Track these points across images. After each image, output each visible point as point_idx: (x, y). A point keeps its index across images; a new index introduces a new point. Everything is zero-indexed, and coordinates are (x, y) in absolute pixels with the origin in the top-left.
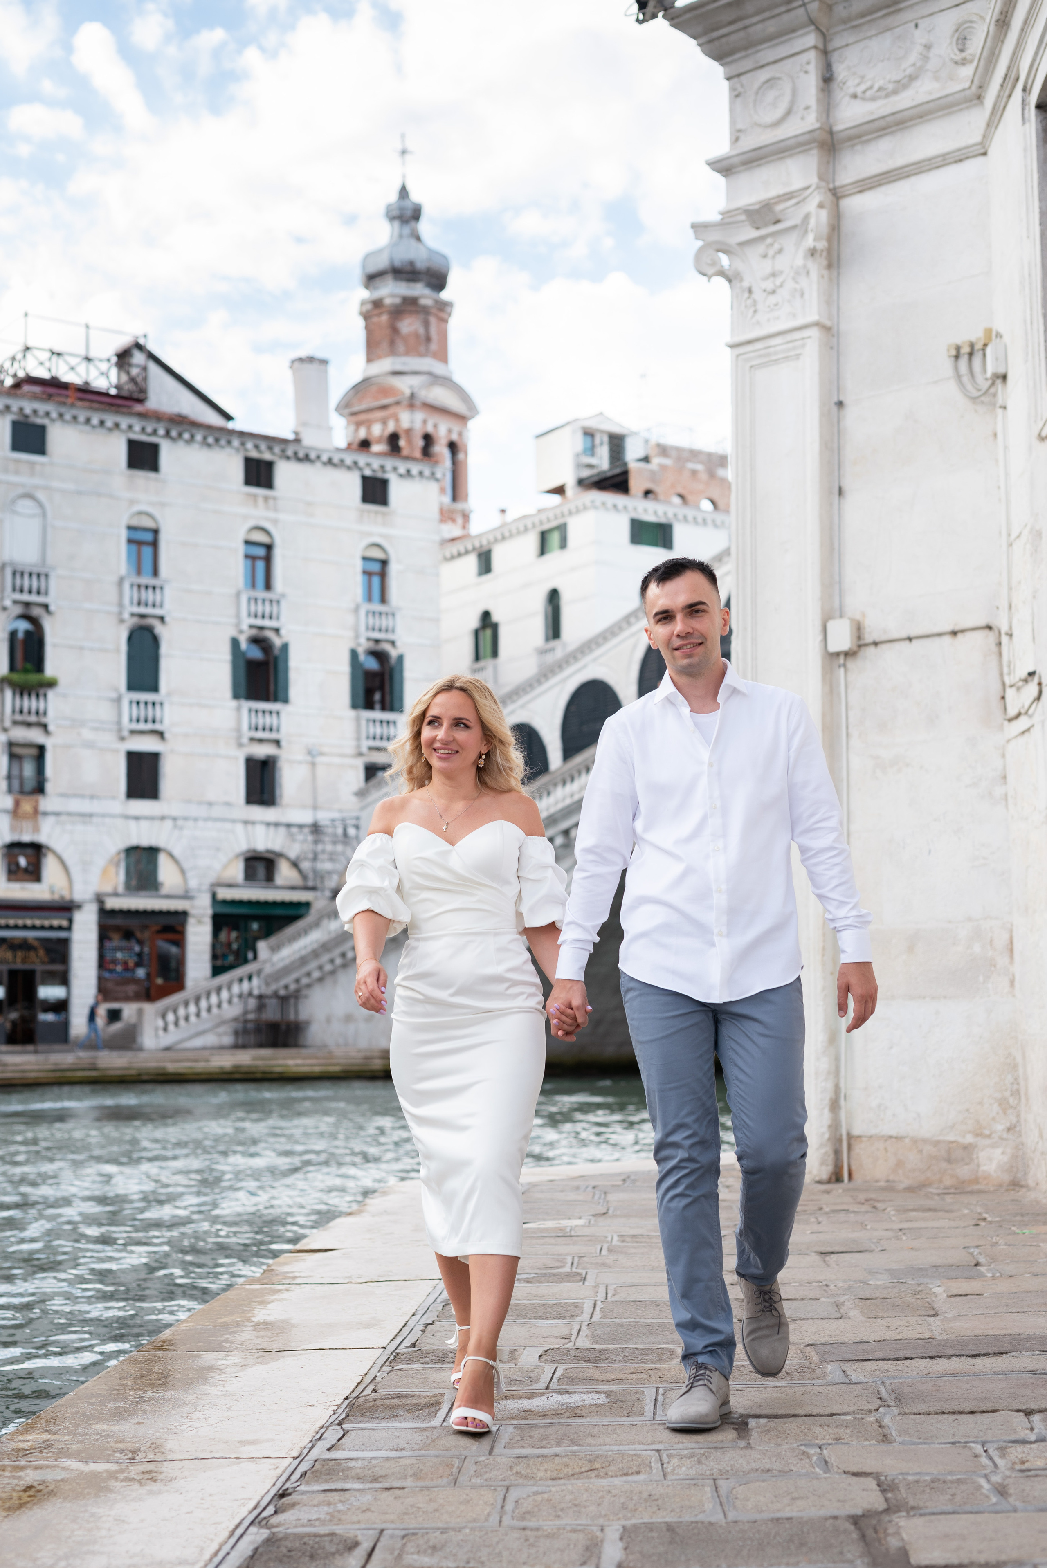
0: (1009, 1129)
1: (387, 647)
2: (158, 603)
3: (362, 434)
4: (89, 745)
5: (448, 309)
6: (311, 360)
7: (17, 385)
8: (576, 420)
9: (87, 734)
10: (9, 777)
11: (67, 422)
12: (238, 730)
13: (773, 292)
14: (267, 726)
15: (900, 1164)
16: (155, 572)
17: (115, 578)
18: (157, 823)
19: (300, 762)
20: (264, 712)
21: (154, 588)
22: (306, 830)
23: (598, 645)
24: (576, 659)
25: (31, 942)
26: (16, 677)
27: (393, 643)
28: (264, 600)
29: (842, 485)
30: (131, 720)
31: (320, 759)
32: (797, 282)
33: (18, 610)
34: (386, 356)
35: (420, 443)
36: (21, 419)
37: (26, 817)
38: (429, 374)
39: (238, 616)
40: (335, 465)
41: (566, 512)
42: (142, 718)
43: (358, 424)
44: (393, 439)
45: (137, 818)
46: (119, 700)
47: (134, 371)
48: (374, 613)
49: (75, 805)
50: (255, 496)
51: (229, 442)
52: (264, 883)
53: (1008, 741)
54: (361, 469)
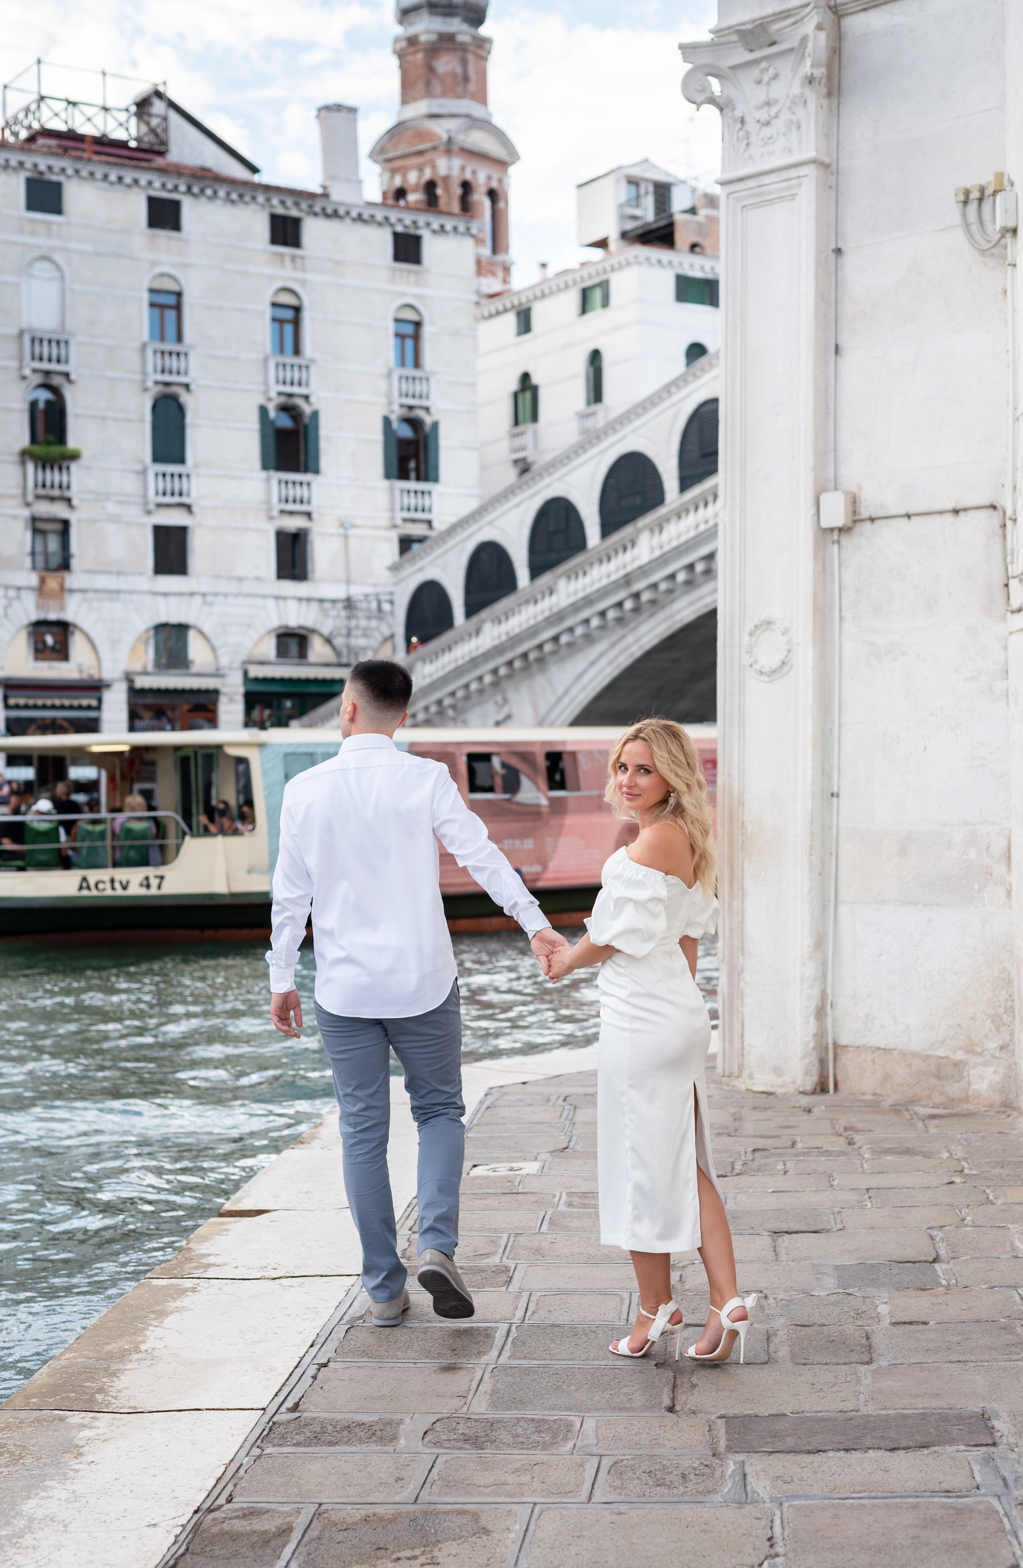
0: (1002, 1048)
1: (421, 414)
2: (182, 370)
3: (398, 182)
4: (115, 519)
5: (487, 46)
6: (337, 108)
7: (31, 139)
8: (620, 168)
9: (112, 508)
10: (33, 553)
11: (84, 179)
12: (268, 502)
13: (768, 123)
14: (298, 498)
15: (888, 1077)
16: (179, 338)
17: (137, 345)
18: (186, 599)
19: (332, 535)
20: (294, 483)
21: (178, 354)
22: (340, 605)
23: (638, 416)
24: (614, 430)
25: (59, 722)
26: (37, 449)
27: (427, 409)
28: (292, 366)
29: (839, 342)
30: (157, 494)
31: (352, 532)
32: (793, 113)
33: (38, 379)
34: (422, 98)
35: (459, 191)
36: (36, 176)
37: (51, 595)
38: (468, 116)
39: (266, 383)
40: (365, 222)
41: (608, 268)
42: (169, 491)
43: (393, 172)
44: (430, 187)
45: (165, 595)
46: (144, 472)
47: (154, 122)
48: (407, 378)
49: (102, 582)
50: (282, 255)
51: (254, 198)
52: (297, 661)
53: (1011, 633)
54: (392, 225)
